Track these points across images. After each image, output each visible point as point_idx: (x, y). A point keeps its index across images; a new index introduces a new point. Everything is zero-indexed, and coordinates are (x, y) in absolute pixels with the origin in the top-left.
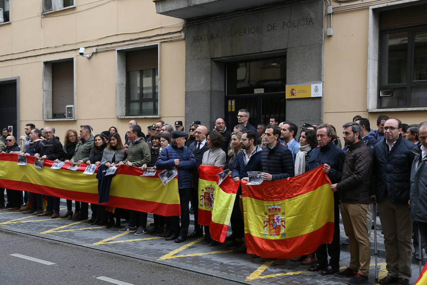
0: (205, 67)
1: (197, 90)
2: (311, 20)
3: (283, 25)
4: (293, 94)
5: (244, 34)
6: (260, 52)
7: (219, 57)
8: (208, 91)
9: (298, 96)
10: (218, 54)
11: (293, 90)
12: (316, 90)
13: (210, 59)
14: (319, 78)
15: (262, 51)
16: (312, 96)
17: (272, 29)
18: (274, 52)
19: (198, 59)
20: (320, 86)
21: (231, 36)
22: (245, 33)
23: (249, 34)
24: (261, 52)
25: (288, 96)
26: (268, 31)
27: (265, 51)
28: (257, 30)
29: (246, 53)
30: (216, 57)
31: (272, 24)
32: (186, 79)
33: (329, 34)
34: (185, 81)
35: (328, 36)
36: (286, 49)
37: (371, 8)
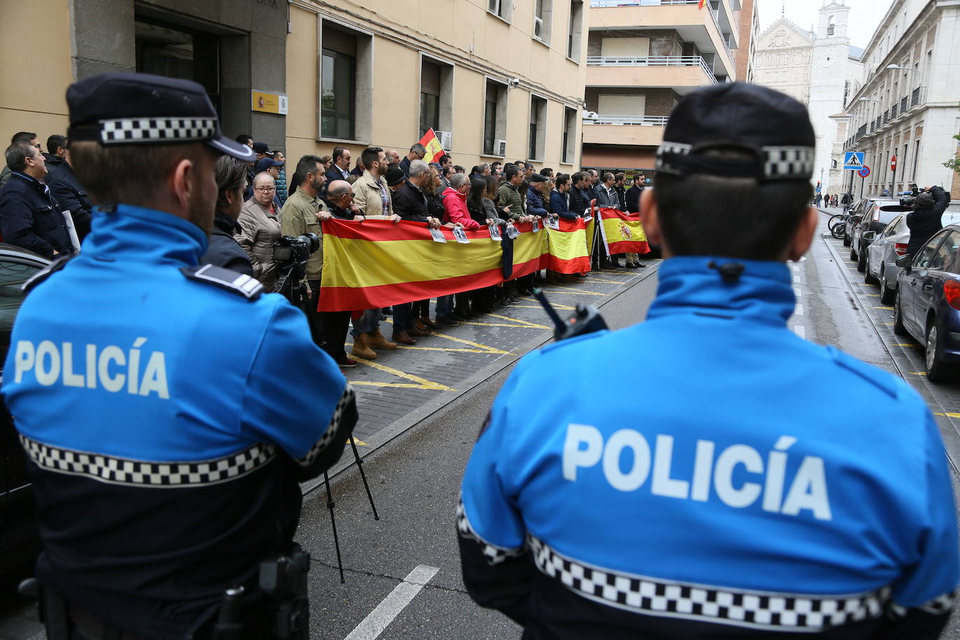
0: (123, 12)
1: (106, 59)
2: (275, 2)
4: (261, 105)
6: (217, 21)
7: (151, 2)
9: (266, 109)
11: (261, 98)
12: (283, 105)
13: (133, 0)
14: (283, 90)
15: (221, 22)
16: (280, 113)
18: (232, 30)
20: (286, 98)
24: (219, 24)
25: (255, 107)
27: (224, 23)
29: (197, 16)
30: (145, 1)
32: (76, 25)
33: (290, 31)
34: (74, 30)
35: (288, 33)
36: (249, 33)
37: (321, 16)
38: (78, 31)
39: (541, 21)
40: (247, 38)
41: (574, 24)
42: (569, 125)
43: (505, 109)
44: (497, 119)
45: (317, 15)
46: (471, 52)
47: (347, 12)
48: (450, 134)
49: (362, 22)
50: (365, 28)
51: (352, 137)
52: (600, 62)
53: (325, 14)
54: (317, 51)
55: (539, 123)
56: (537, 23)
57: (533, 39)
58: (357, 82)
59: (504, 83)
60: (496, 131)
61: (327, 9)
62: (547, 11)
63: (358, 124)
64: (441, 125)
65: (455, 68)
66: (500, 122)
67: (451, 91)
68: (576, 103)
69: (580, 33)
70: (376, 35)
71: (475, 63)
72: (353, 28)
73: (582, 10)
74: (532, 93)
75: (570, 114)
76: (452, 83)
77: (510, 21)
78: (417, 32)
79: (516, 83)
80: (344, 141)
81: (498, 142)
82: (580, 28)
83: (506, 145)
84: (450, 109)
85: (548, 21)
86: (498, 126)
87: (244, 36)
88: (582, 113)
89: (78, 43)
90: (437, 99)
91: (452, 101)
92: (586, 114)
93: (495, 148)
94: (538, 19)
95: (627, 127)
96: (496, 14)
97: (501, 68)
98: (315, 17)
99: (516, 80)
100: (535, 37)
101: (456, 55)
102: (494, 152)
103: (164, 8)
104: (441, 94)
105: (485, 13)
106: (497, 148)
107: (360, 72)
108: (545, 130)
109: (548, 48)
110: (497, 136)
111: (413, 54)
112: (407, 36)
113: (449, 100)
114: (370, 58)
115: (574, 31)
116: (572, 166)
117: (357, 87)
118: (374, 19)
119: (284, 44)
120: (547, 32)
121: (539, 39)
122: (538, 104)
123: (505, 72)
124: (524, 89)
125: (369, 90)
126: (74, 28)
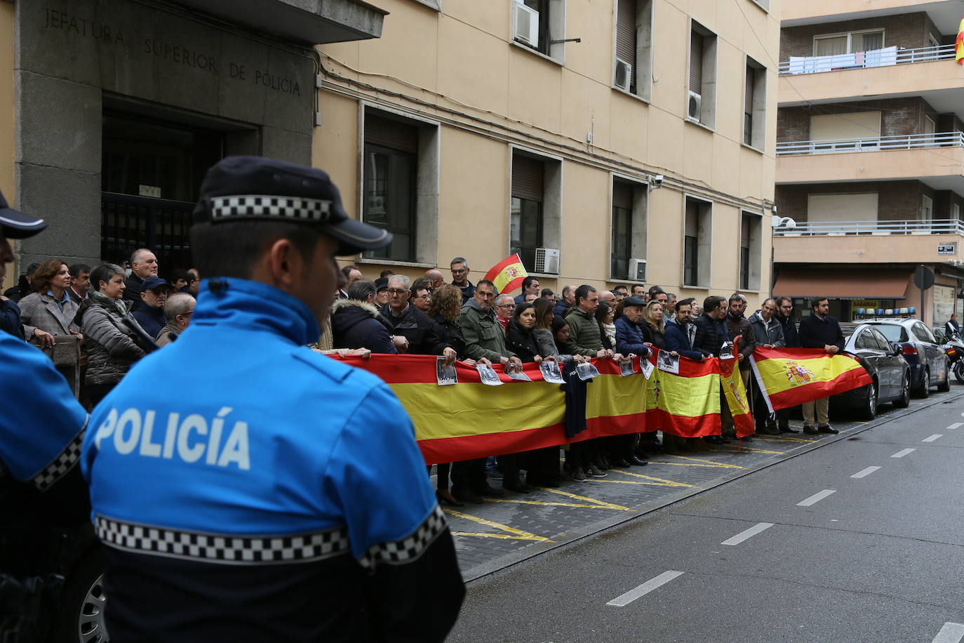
0: (86, 106)
1: (61, 165)
2: (297, 88)
3: (257, 76)
5: (184, 62)
6: (215, 114)
7: (126, 94)
8: (95, 175)
10: (125, 85)
13: (101, 91)
15: (220, 115)
17: (238, 77)
18: (237, 124)
19: (66, 78)
21: (154, 52)
22: (186, 60)
23: (194, 66)
24: (218, 117)
26: (231, 75)
27: (225, 116)
28: (210, 64)
30: (117, 91)
31: (238, 66)
32: (22, 124)
33: (318, 123)
34: (20, 130)
35: (315, 125)
36: (260, 127)
37: (364, 103)
38: (25, 131)
39: (698, 96)
40: (258, 136)
41: (754, 99)
42: (752, 237)
43: (644, 217)
44: (634, 231)
45: (358, 101)
46: (589, 142)
47: (401, 96)
48: (558, 251)
49: (423, 109)
50: (428, 115)
51: (412, 257)
52: (808, 148)
53: (369, 100)
54: (358, 147)
55: (701, 235)
56: (693, 100)
57: (686, 122)
58: (419, 187)
59: (642, 182)
60: (633, 248)
61: (373, 94)
62: (709, 83)
63: (421, 240)
64: (545, 240)
65: (564, 165)
66: (639, 234)
67: (559, 195)
68: (761, 206)
69: (763, 110)
70: (443, 124)
71: (595, 156)
72: (410, 116)
73: (765, 78)
74: (686, 194)
75: (750, 223)
76: (560, 184)
77: (649, 99)
78: (506, 118)
79: (659, 182)
80: (396, 263)
81: (635, 262)
82: (763, 102)
83: (647, 266)
84: (557, 219)
85: (710, 96)
86: (635, 241)
87: (254, 130)
88: (770, 221)
89: (24, 146)
90: (540, 205)
91: (559, 207)
92: (777, 221)
93: (630, 271)
94: (693, 94)
95: (850, 238)
96: (627, 90)
97: (637, 162)
98: (356, 104)
99: (658, 178)
100: (690, 118)
101: (565, 147)
102: (630, 276)
103: (145, 100)
104: (545, 199)
105: (609, 91)
106: (633, 271)
107: (423, 173)
108: (710, 245)
109: (712, 132)
110: (633, 253)
111: (502, 147)
112: (491, 124)
113: (556, 207)
114: (436, 154)
115: (754, 108)
116: (757, 294)
117: (419, 193)
118: (441, 103)
119: (309, 140)
120: (709, 111)
121: (696, 121)
122: (697, 211)
123: (642, 167)
124: (674, 190)
125: (434, 195)
126: (20, 127)
